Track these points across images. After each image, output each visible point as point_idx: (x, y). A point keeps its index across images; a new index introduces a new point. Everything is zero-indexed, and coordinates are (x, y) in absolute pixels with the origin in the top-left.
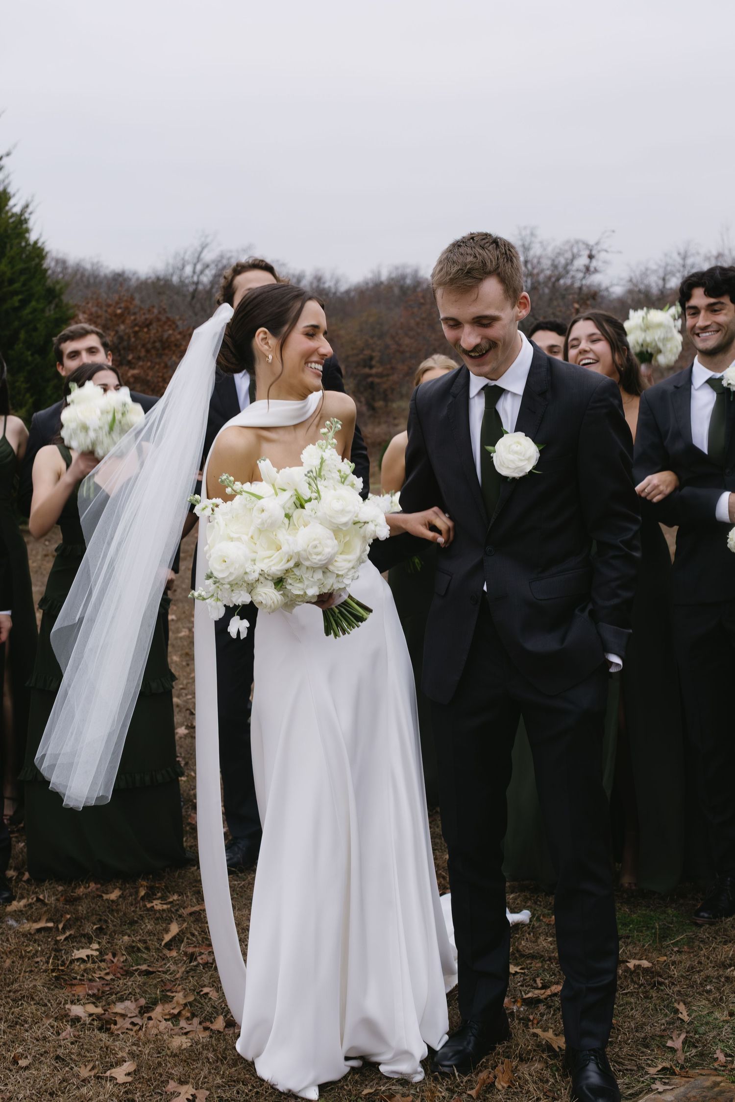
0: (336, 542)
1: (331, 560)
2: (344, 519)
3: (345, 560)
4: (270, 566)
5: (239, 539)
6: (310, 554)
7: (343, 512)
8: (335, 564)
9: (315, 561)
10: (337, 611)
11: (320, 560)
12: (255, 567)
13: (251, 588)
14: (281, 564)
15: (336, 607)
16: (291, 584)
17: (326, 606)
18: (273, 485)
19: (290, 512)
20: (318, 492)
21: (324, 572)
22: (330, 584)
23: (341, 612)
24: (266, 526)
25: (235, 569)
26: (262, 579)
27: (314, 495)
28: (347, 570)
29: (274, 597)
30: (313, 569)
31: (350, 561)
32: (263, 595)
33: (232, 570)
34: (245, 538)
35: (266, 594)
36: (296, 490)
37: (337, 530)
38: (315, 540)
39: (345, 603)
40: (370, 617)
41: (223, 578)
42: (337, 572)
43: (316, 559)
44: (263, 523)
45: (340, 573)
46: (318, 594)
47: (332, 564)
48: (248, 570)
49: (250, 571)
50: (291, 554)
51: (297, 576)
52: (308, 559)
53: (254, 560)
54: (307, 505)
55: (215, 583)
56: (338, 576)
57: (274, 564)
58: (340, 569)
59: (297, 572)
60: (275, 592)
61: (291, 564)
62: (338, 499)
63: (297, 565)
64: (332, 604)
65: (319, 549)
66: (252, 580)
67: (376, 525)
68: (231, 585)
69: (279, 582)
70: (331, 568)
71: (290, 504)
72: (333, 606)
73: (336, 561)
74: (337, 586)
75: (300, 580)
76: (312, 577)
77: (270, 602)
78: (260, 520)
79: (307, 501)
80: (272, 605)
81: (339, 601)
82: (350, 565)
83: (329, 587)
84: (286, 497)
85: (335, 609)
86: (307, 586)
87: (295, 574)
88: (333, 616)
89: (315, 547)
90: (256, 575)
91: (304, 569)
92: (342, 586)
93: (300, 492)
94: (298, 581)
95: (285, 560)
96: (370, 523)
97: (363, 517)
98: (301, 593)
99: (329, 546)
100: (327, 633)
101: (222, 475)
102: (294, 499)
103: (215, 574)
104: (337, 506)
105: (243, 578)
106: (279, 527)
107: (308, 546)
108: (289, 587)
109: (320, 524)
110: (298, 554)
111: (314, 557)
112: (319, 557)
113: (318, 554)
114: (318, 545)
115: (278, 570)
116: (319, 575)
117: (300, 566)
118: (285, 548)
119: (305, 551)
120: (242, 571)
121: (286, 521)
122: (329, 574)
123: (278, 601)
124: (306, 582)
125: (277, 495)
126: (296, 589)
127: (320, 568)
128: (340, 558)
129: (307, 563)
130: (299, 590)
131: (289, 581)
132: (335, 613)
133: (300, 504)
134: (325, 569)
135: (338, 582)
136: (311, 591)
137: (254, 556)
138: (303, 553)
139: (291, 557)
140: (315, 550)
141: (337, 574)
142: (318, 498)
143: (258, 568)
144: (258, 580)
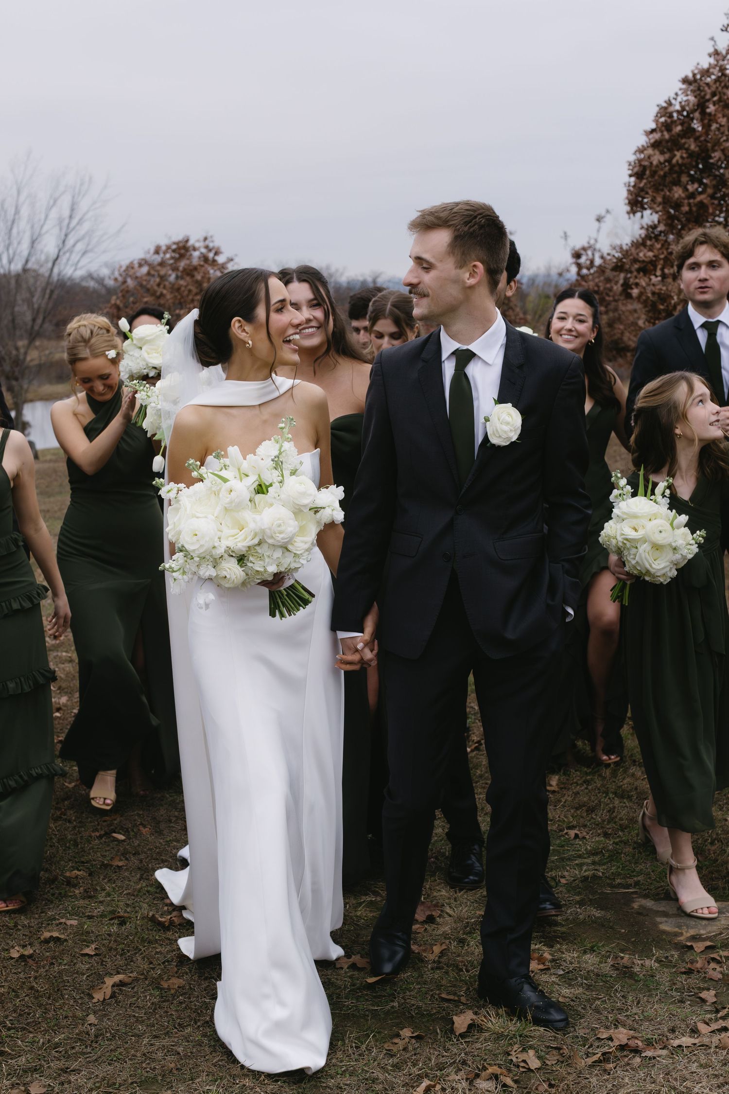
0: (295, 523)
1: (291, 540)
2: (304, 503)
3: (302, 542)
4: (236, 543)
5: (205, 517)
6: (274, 532)
7: (304, 494)
8: (296, 544)
9: (279, 539)
11: (282, 539)
12: (221, 544)
14: (246, 541)
16: (251, 562)
17: (274, 589)
18: (239, 470)
19: (253, 496)
21: (284, 552)
22: (287, 562)
23: (288, 595)
24: (234, 505)
25: (205, 542)
26: (227, 554)
27: (278, 479)
28: (302, 551)
29: (235, 571)
30: (274, 547)
31: (305, 544)
32: (226, 569)
33: (203, 542)
34: (211, 516)
35: (228, 568)
36: (259, 476)
37: (297, 513)
38: (279, 519)
39: (292, 586)
40: (313, 601)
41: (194, 550)
42: (295, 552)
43: (279, 537)
44: (230, 503)
45: (298, 553)
46: (275, 572)
47: (291, 544)
48: (216, 544)
49: (217, 546)
50: (256, 531)
51: (258, 554)
52: (272, 537)
53: (222, 537)
55: (187, 554)
57: (239, 542)
58: (298, 550)
59: (259, 549)
60: (238, 568)
61: (256, 541)
62: (301, 483)
63: (261, 542)
65: (282, 528)
66: (219, 555)
67: (332, 510)
68: (200, 559)
69: (242, 559)
70: (290, 547)
71: (254, 488)
73: (295, 542)
74: (291, 566)
75: (261, 558)
76: (273, 555)
77: (233, 577)
78: (229, 500)
79: (270, 486)
80: (235, 579)
81: (288, 583)
82: (306, 546)
83: (284, 566)
84: (250, 483)
85: (283, 591)
86: (268, 563)
87: (257, 552)
88: (280, 598)
89: (279, 526)
90: (222, 550)
91: (265, 546)
93: (262, 478)
94: (259, 559)
95: (250, 538)
96: (325, 508)
97: (318, 503)
98: (262, 569)
99: (289, 527)
102: (257, 484)
103: (186, 547)
104: (300, 488)
105: (211, 552)
106: (245, 508)
107: (273, 524)
108: (249, 564)
109: (283, 506)
110: (263, 531)
111: (278, 535)
112: (282, 536)
113: (280, 533)
114: (282, 525)
115: (241, 547)
116: (279, 554)
117: (261, 546)
118: (252, 525)
119: (270, 529)
120: (211, 545)
122: (288, 553)
123: (239, 576)
124: (267, 560)
125: (241, 479)
126: (255, 565)
127: (281, 547)
128: (298, 539)
129: (270, 541)
130: (260, 567)
131: (251, 558)
132: (282, 595)
134: (285, 548)
135: (295, 561)
136: (272, 569)
137: (219, 533)
138: (268, 531)
139: (256, 535)
140: (279, 529)
141: (295, 554)
142: (283, 481)
143: (224, 544)
144: (222, 556)
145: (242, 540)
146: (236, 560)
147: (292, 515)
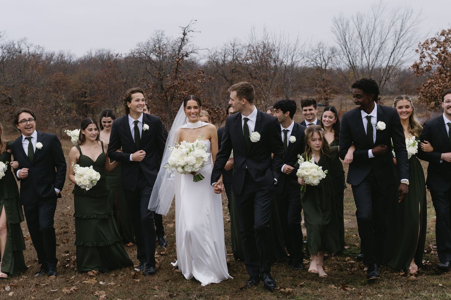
0: (196, 161)
2: (199, 156)
5: (176, 157)
7: (198, 154)
13: (177, 167)
20: (194, 149)
22: (194, 170)
23: (197, 177)
28: (198, 168)
30: (191, 166)
33: (172, 163)
37: (197, 158)
38: (192, 160)
44: (181, 154)
49: (176, 164)
52: (190, 163)
53: (178, 162)
54: (192, 152)
55: (169, 165)
56: (196, 168)
59: (187, 166)
61: (185, 164)
63: (187, 164)
68: (172, 166)
69: (183, 168)
70: (194, 166)
72: (196, 175)
73: (196, 165)
75: (188, 168)
82: (199, 166)
84: (187, 150)
90: (178, 165)
91: (189, 165)
93: (191, 149)
95: (184, 163)
97: (203, 157)
98: (187, 171)
99: (194, 161)
103: (169, 163)
104: (197, 153)
106: (185, 155)
109: (194, 156)
110: (187, 162)
113: (192, 163)
115: (183, 165)
118: (185, 160)
119: (189, 161)
120: (174, 163)
121: (187, 154)
122: (194, 168)
123: (182, 171)
126: (186, 169)
131: (185, 168)
133: (190, 151)
134: (193, 166)
136: (190, 171)
137: (178, 161)
142: (194, 150)
143: (179, 164)
144: (178, 166)
145: (182, 163)
146: (181, 168)
147: (195, 159)
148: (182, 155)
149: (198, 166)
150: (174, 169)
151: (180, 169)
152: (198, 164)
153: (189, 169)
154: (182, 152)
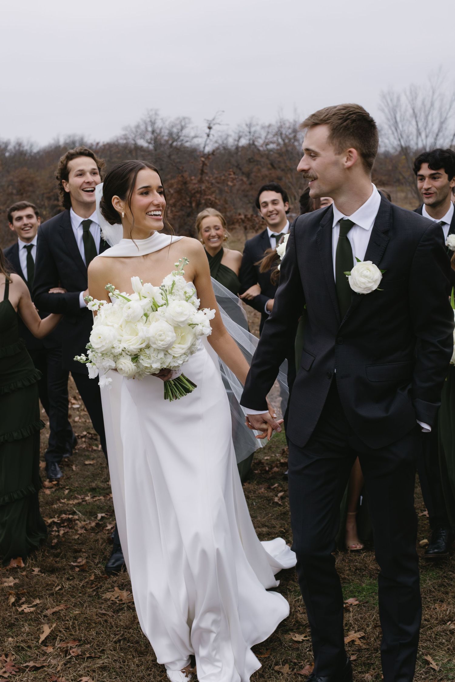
0: (174, 334)
1: (170, 346)
2: (182, 319)
3: (180, 348)
4: (129, 345)
5: (113, 326)
6: (157, 340)
7: (181, 314)
9: (160, 345)
10: (173, 383)
11: (163, 345)
12: (120, 345)
13: (116, 358)
14: (137, 344)
15: (172, 380)
16: (143, 360)
17: (166, 379)
18: (139, 294)
19: (148, 313)
20: (167, 300)
21: (165, 354)
22: (169, 362)
23: (175, 384)
24: (130, 318)
25: (106, 343)
26: (124, 354)
27: (164, 302)
28: (180, 355)
29: (130, 366)
30: (158, 351)
31: (183, 349)
32: (123, 364)
33: (104, 344)
34: (116, 326)
35: (125, 363)
36: (153, 298)
37: (177, 327)
38: (161, 331)
39: (178, 379)
40: (195, 391)
41: (98, 349)
42: (174, 355)
43: (160, 344)
44: (128, 316)
45: (176, 355)
46: (159, 368)
47: (171, 349)
48: (114, 346)
49: (116, 347)
50: (144, 338)
51: (148, 355)
52: (155, 343)
53: (120, 341)
54: (159, 309)
55: (92, 352)
57: (132, 345)
58: (176, 353)
59: (147, 351)
60: (131, 363)
61: (143, 346)
62: (180, 306)
63: (148, 347)
64: (170, 378)
65: (163, 337)
66: (117, 353)
67: (203, 326)
68: (103, 354)
69: (135, 358)
70: (170, 351)
71: (148, 307)
72: (171, 380)
73: (174, 348)
74: (174, 364)
75: (149, 358)
76: (157, 356)
77: (127, 370)
78: (126, 314)
79: (159, 307)
80: (129, 371)
81: (175, 376)
82: (183, 351)
83: (167, 364)
84: (147, 303)
85: (172, 381)
86: (153, 361)
87: (146, 353)
88: (170, 386)
89: (160, 336)
90: (120, 350)
91: (152, 350)
92: (176, 365)
93: (156, 300)
94: (148, 358)
95: (139, 342)
96: (199, 325)
97: (195, 321)
98: (148, 366)
99: (170, 336)
100: (165, 398)
101: (107, 284)
102: (152, 304)
103: (94, 347)
104: (179, 310)
105: (111, 350)
106: (139, 321)
107: (156, 334)
108: (141, 361)
109: (167, 321)
110: (149, 339)
111: (159, 342)
112: (162, 343)
113: (161, 341)
114: (163, 334)
115: (134, 348)
116: (161, 355)
117: (149, 349)
118: (141, 334)
119: (154, 337)
120: (110, 346)
121: (144, 318)
122: (168, 356)
123: (132, 369)
124: (152, 359)
125: (141, 299)
126: (145, 362)
127: (162, 350)
128: (177, 346)
129: (154, 346)
130: (148, 364)
131: (142, 357)
132: (171, 384)
133: (155, 307)
134: (166, 351)
135: (174, 362)
136: (156, 366)
137: (120, 337)
138: (152, 338)
139: (144, 341)
140: (160, 338)
141: (174, 356)
142: (166, 304)
143: (123, 345)
144: (121, 354)
145: (133, 345)
146: (129, 358)
147: (172, 328)
148: (130, 321)
149: (179, 349)
150: (109, 363)
151: (127, 364)
152: (179, 345)
153: (153, 362)
154: (130, 311)
